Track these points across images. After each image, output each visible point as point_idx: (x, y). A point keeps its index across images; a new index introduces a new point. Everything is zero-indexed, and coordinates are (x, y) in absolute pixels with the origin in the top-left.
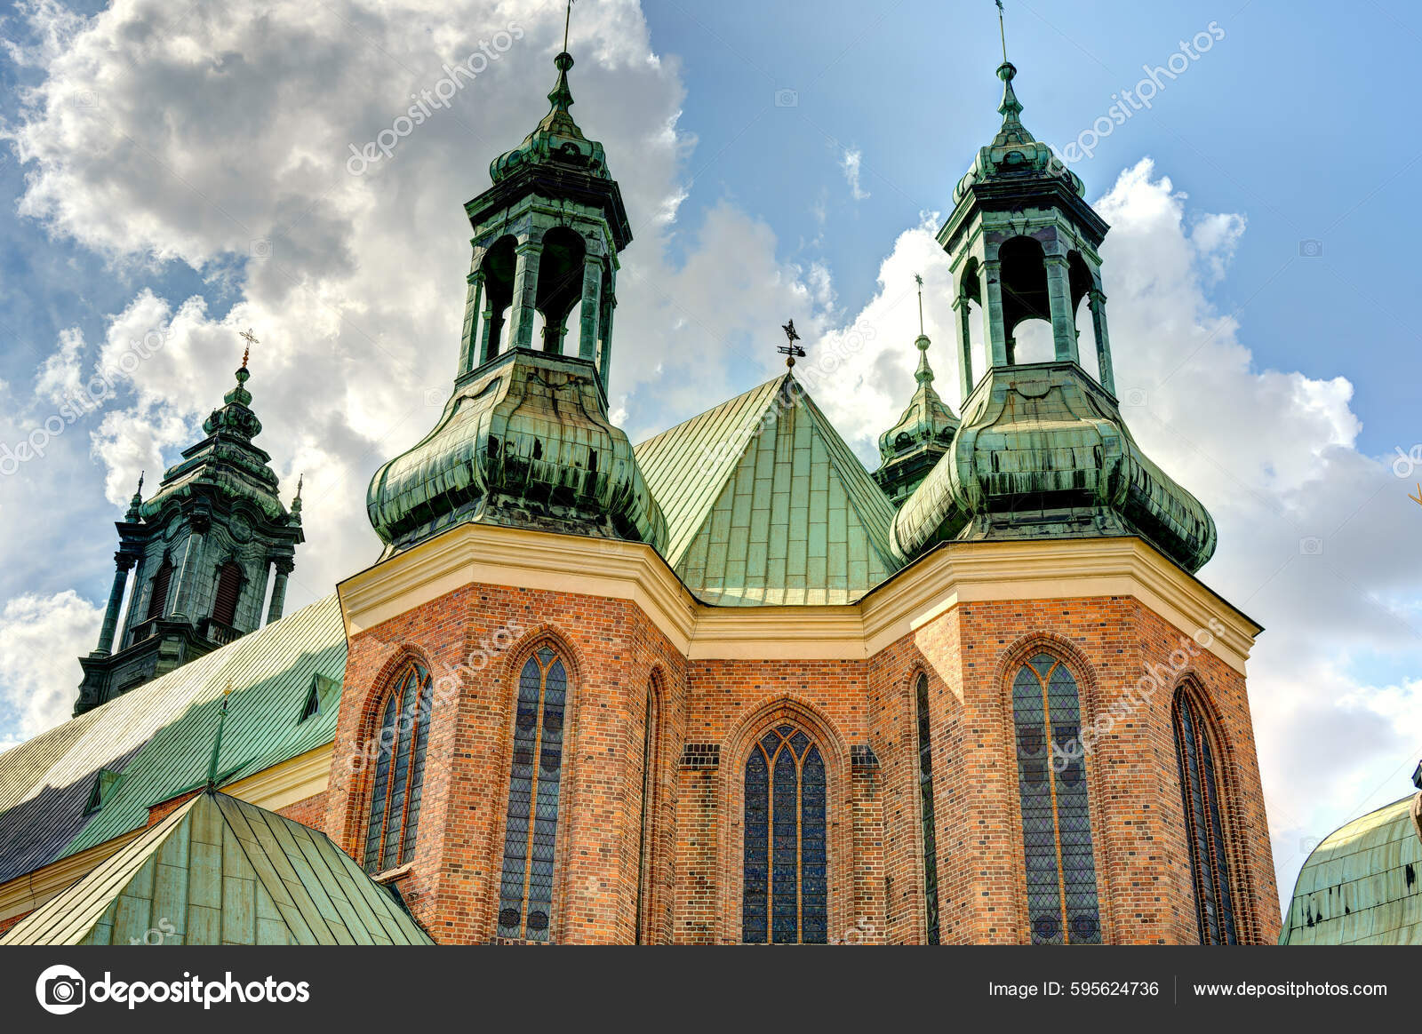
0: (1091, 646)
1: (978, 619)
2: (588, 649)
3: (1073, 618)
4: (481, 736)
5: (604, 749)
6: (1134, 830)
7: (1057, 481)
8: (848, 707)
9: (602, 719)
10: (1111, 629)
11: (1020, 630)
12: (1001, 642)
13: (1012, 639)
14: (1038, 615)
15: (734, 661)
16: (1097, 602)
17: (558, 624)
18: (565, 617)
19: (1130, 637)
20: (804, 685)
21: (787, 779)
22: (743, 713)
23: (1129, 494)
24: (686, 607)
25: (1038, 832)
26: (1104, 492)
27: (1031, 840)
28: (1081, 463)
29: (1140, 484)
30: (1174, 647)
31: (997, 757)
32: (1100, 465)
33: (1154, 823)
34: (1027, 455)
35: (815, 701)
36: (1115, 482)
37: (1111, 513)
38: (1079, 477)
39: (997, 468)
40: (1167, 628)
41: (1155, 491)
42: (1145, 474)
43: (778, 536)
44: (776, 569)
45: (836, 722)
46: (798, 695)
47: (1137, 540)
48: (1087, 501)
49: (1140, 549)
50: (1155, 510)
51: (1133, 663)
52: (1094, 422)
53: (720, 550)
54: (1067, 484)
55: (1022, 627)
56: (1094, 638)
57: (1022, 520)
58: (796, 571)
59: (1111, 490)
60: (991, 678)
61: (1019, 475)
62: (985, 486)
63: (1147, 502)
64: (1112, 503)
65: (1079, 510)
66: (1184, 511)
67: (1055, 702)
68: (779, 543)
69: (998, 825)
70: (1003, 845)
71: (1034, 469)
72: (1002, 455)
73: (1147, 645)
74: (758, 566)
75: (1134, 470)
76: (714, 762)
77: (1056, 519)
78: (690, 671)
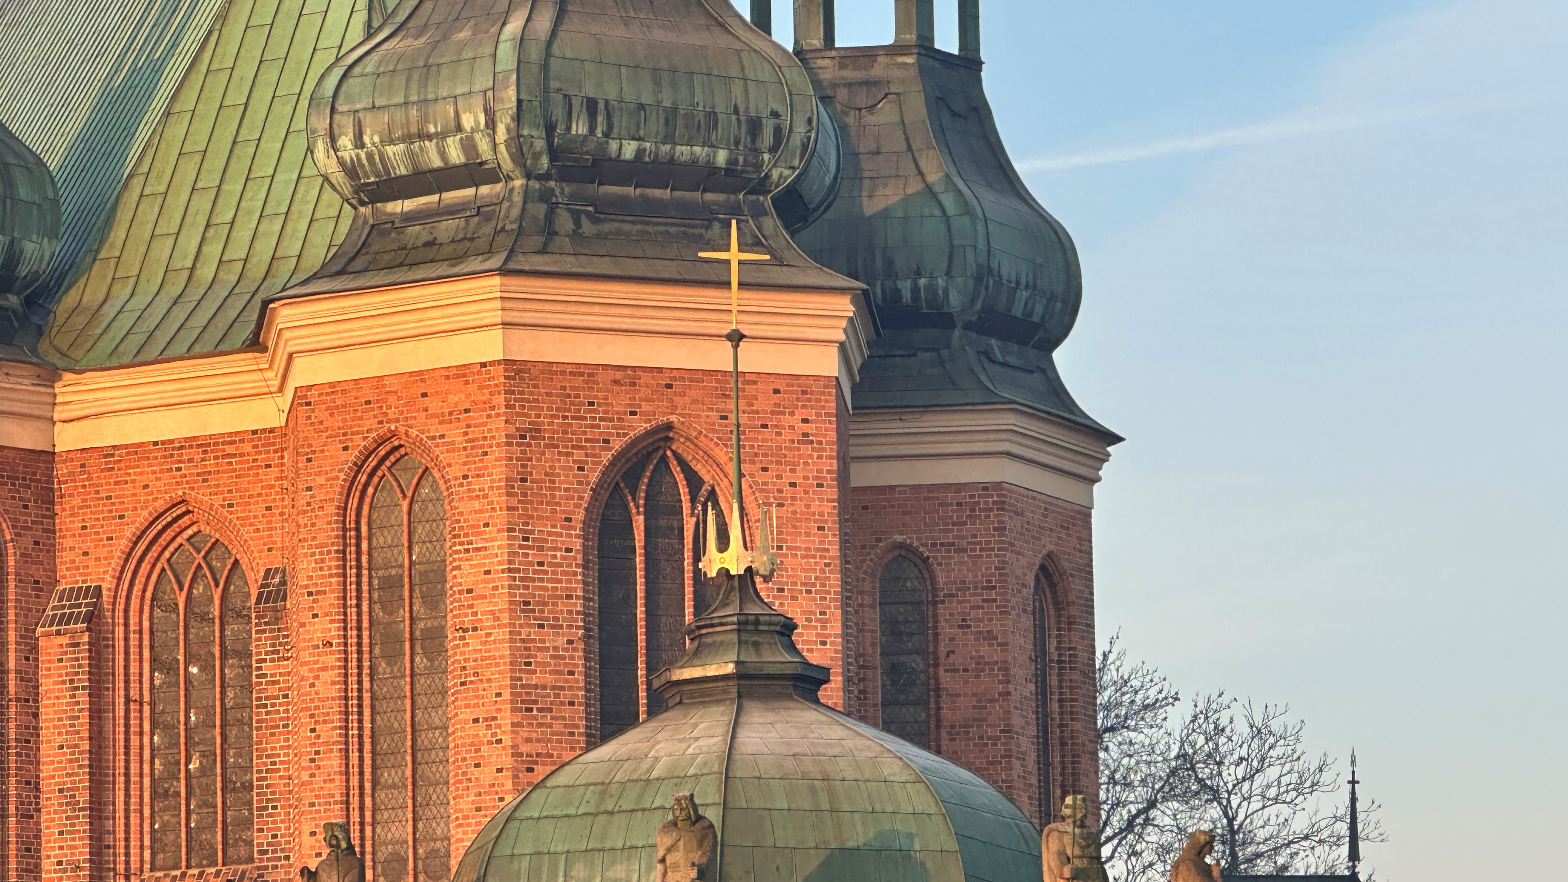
1: (321, 413)
3: (433, 404)
10: (479, 416)
11: (371, 429)
12: (346, 449)
13: (360, 443)
14: (392, 399)
15: (115, 447)
16: (462, 372)
19: (498, 429)
20: (205, 477)
21: (205, 618)
22: (129, 532)
23: (553, 153)
24: (26, 384)
25: (392, 732)
26: (507, 164)
27: (384, 744)
28: (467, 121)
29: (579, 128)
30: (620, 402)
31: (334, 631)
32: (491, 124)
33: (506, 719)
34: (399, 115)
35: (217, 501)
36: (517, 143)
37: (526, 191)
38: (469, 146)
39: (359, 143)
40: (602, 377)
41: (621, 122)
42: (591, 106)
43: (238, 168)
44: (213, 250)
45: (247, 533)
46: (201, 496)
47: (504, 271)
48: (492, 176)
49: (517, 284)
50: (629, 150)
51: (498, 472)
52: (514, 26)
53: (149, 211)
54: (456, 156)
55: (371, 422)
56: (455, 435)
57: (410, 218)
58: (237, 252)
59: (519, 156)
60: (331, 509)
61: (390, 150)
62: (351, 171)
63: (603, 147)
64: (528, 176)
65: (484, 190)
66: (712, 116)
67: (420, 531)
68: (233, 187)
69: (330, 733)
70: (335, 763)
71: (408, 139)
72: (368, 119)
73: (536, 431)
74: (190, 242)
75: (559, 113)
76: (89, 618)
77: (452, 211)
78: (61, 470)
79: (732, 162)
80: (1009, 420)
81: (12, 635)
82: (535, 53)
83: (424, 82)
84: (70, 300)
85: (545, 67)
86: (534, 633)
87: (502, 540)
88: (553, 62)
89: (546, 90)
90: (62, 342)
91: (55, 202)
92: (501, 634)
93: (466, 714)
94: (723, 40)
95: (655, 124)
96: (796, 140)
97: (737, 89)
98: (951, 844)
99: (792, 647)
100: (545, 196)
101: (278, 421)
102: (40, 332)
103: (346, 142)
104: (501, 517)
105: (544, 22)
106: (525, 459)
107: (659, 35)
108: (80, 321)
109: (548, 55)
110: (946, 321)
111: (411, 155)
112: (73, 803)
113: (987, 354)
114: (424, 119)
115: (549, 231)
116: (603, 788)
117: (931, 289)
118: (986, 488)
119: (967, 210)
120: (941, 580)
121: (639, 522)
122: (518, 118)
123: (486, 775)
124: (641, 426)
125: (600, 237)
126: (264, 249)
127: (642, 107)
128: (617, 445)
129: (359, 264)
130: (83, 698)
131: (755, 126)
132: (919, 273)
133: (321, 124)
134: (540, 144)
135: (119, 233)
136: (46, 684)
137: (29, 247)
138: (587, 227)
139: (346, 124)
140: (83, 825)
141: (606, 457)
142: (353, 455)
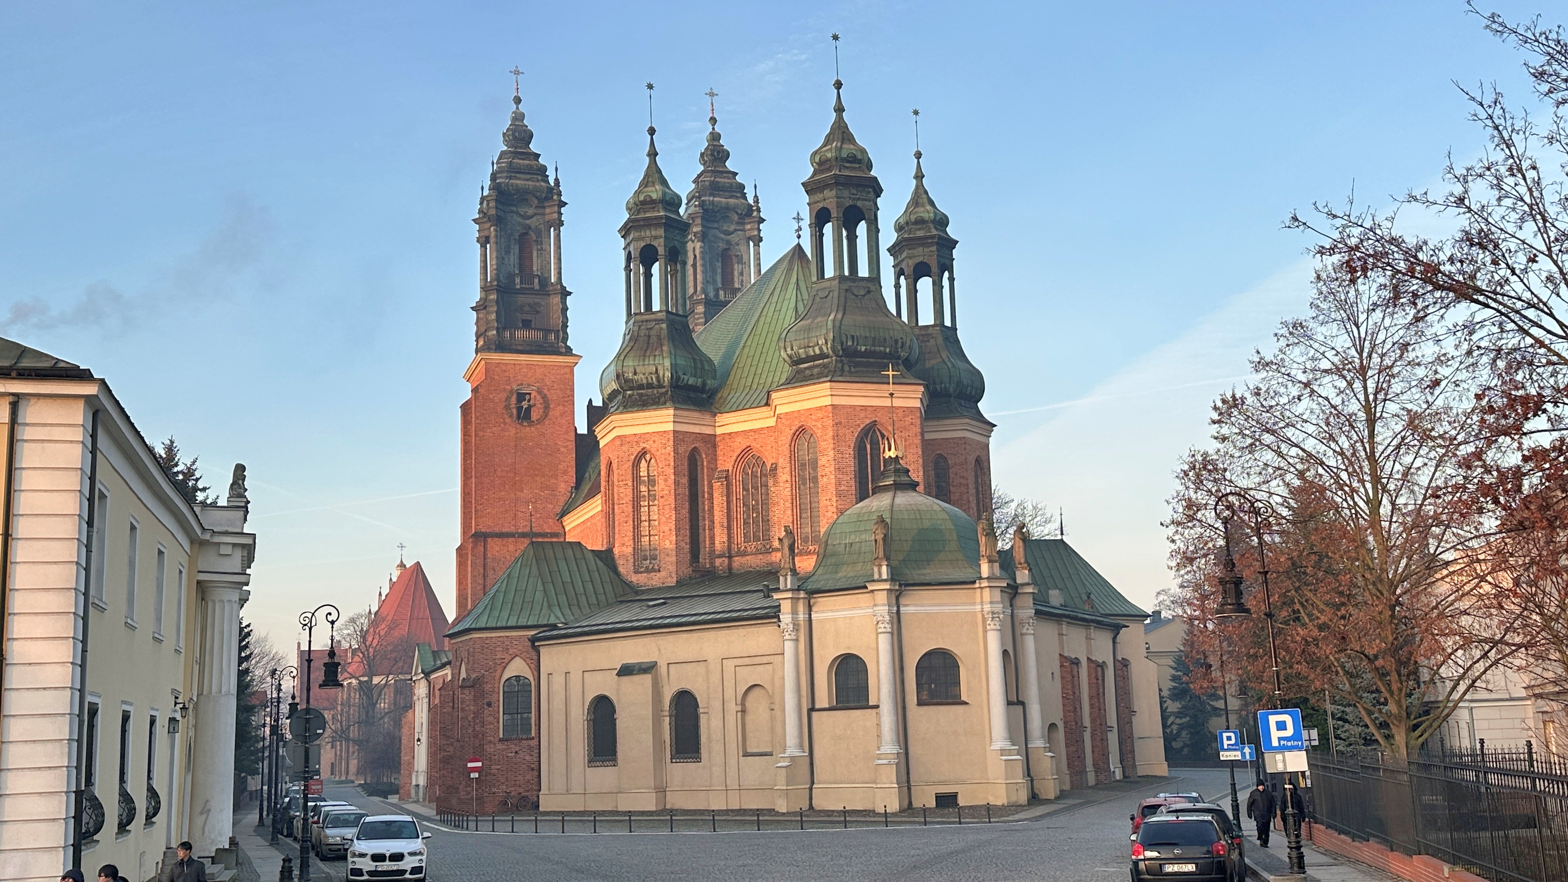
0: (818, 428)
1: (784, 421)
2: (658, 454)
3: (813, 417)
4: (626, 495)
5: (667, 492)
6: (828, 503)
7: (814, 351)
8: (769, 447)
9: (666, 480)
10: (825, 420)
11: (797, 424)
13: (794, 428)
14: (802, 416)
15: (732, 433)
16: (820, 408)
17: (648, 446)
18: (651, 442)
19: (830, 422)
20: (755, 439)
21: (756, 477)
22: (736, 455)
23: (843, 350)
24: (708, 417)
25: (804, 504)
26: (831, 353)
27: (803, 507)
28: (820, 343)
29: (850, 343)
30: (862, 415)
31: (789, 478)
32: (826, 343)
33: (834, 499)
34: (802, 342)
35: (758, 446)
36: (833, 348)
37: (836, 360)
38: (821, 349)
39: (792, 349)
40: (858, 409)
41: (861, 341)
42: (853, 337)
43: (762, 360)
44: (756, 381)
45: (766, 454)
46: (753, 444)
47: (830, 381)
48: (827, 357)
49: (833, 384)
50: (863, 348)
51: (831, 434)
52: (832, 317)
53: (740, 372)
54: (818, 352)
55: (797, 423)
56: (819, 425)
57: (806, 368)
58: (762, 381)
59: (834, 351)
60: (787, 446)
61: (800, 351)
62: (790, 357)
63: (856, 348)
64: (837, 356)
65: (825, 360)
66: (885, 339)
67: (811, 451)
68: (761, 364)
69: (789, 505)
70: (789, 512)
71: (805, 348)
72: (794, 343)
73: (840, 423)
74: (750, 380)
75: (844, 340)
76: (726, 477)
77: (817, 366)
78: (718, 439)
79: (890, 351)
80: (967, 420)
81: (706, 483)
82: (837, 324)
83: (808, 333)
84: (719, 395)
85: (840, 327)
86: (841, 476)
87: (832, 452)
88: (843, 327)
89: (840, 333)
90: (717, 406)
91: (715, 370)
92: (833, 477)
93: (824, 498)
94: (887, 319)
95: (870, 342)
96: (908, 345)
97: (891, 332)
98: (952, 527)
99: (909, 476)
100: (841, 361)
101: (774, 424)
102: (712, 404)
103: (789, 350)
104: (832, 446)
105: (839, 316)
106: (837, 430)
107: (870, 318)
108: (722, 401)
109: (841, 324)
110: (950, 396)
111: (806, 352)
112: (723, 526)
113: (960, 404)
114: (809, 342)
115: (842, 370)
116: (859, 514)
117: (945, 387)
118: (961, 438)
119: (954, 366)
120: (950, 462)
121: (868, 446)
122: (833, 341)
123: (829, 514)
124: (868, 421)
125: (857, 372)
126: (769, 380)
127: (866, 337)
128: (862, 426)
129: (793, 381)
130: (725, 498)
131: (896, 342)
132: (942, 383)
133: (782, 345)
134: (839, 348)
135: (732, 377)
136: (715, 495)
137: (708, 382)
138: (853, 369)
139: (788, 344)
140: (726, 531)
141: (859, 429)
142: (792, 431)
